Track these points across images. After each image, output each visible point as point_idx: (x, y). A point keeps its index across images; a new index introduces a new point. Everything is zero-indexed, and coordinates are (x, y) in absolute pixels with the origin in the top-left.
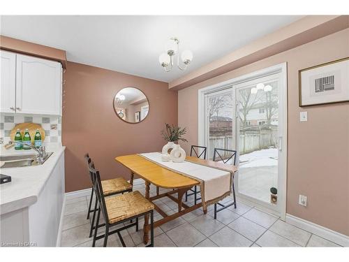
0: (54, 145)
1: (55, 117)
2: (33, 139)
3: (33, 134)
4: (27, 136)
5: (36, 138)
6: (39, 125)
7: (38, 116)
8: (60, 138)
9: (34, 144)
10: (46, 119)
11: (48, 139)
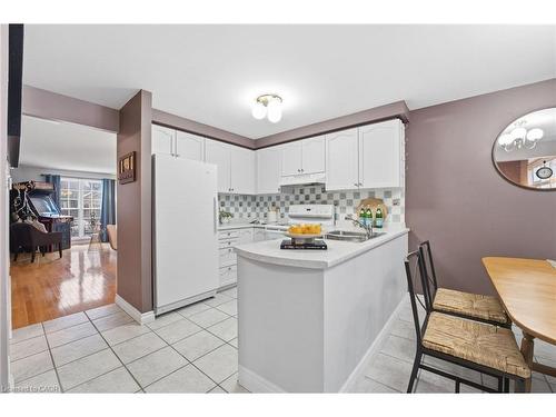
0: (396, 225)
1: (397, 189)
2: (374, 215)
3: (374, 211)
4: (369, 213)
5: (378, 216)
6: (381, 201)
7: (381, 189)
8: (403, 217)
9: (375, 222)
10: (388, 193)
11: (390, 217)
